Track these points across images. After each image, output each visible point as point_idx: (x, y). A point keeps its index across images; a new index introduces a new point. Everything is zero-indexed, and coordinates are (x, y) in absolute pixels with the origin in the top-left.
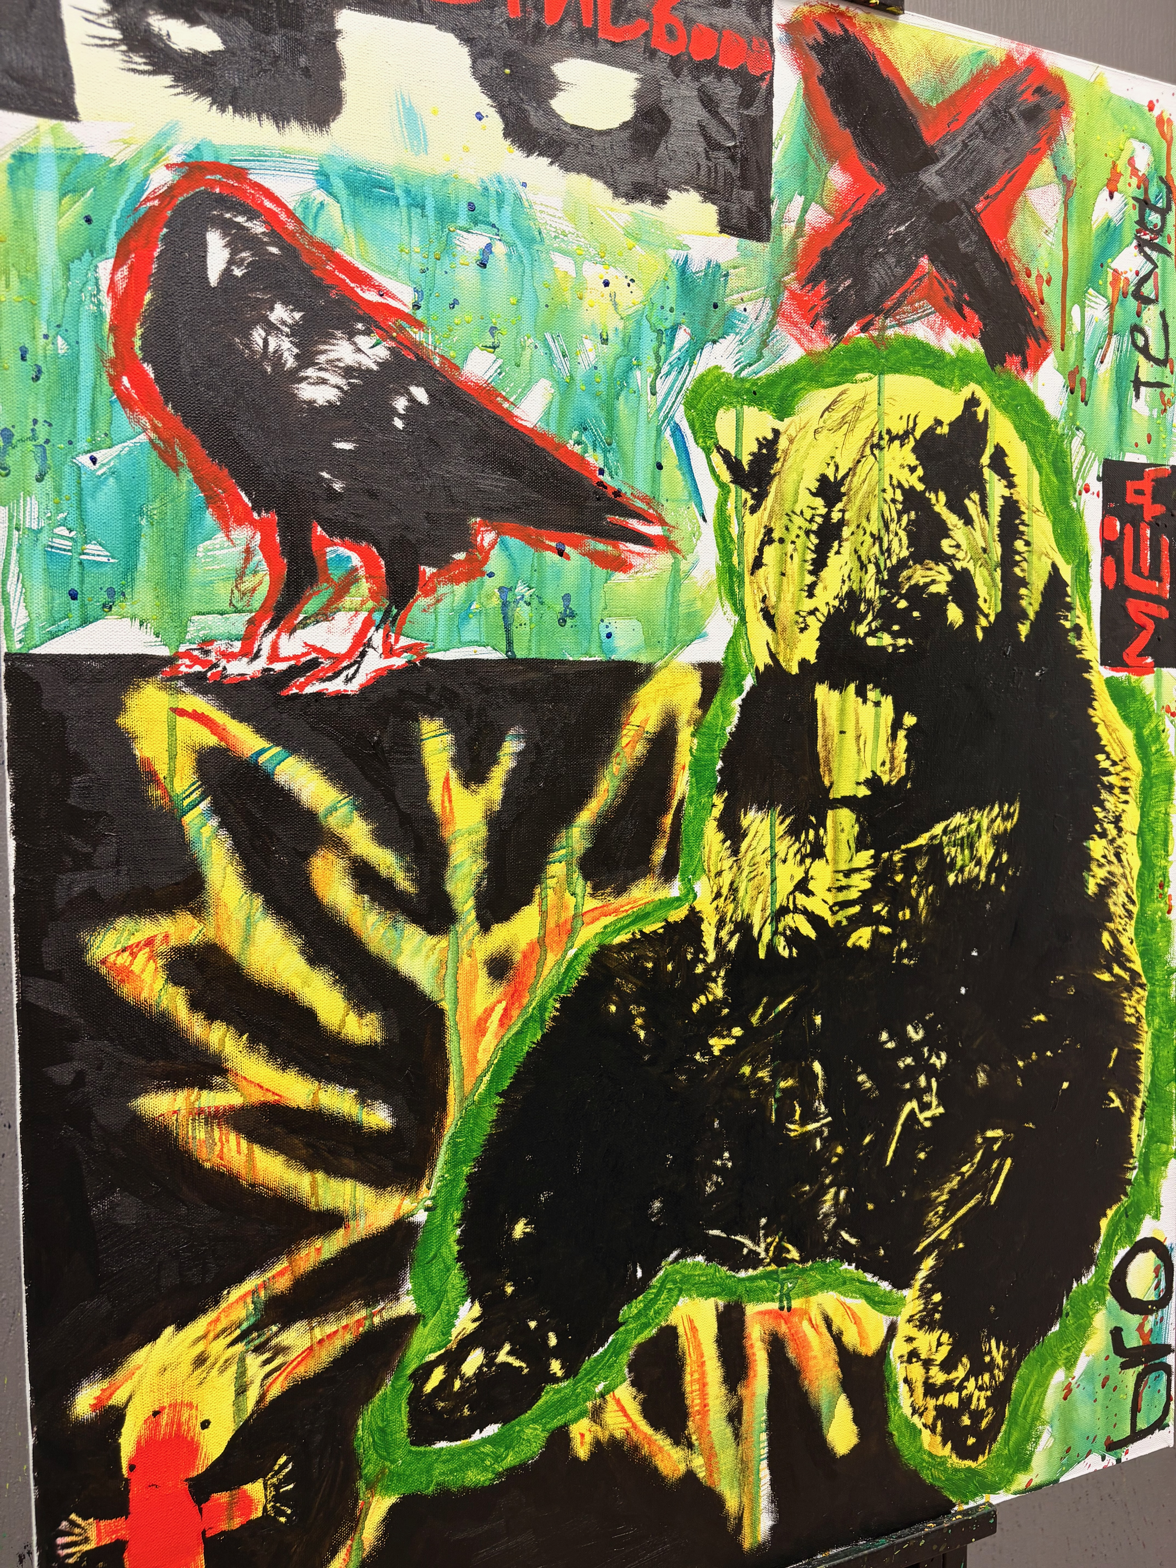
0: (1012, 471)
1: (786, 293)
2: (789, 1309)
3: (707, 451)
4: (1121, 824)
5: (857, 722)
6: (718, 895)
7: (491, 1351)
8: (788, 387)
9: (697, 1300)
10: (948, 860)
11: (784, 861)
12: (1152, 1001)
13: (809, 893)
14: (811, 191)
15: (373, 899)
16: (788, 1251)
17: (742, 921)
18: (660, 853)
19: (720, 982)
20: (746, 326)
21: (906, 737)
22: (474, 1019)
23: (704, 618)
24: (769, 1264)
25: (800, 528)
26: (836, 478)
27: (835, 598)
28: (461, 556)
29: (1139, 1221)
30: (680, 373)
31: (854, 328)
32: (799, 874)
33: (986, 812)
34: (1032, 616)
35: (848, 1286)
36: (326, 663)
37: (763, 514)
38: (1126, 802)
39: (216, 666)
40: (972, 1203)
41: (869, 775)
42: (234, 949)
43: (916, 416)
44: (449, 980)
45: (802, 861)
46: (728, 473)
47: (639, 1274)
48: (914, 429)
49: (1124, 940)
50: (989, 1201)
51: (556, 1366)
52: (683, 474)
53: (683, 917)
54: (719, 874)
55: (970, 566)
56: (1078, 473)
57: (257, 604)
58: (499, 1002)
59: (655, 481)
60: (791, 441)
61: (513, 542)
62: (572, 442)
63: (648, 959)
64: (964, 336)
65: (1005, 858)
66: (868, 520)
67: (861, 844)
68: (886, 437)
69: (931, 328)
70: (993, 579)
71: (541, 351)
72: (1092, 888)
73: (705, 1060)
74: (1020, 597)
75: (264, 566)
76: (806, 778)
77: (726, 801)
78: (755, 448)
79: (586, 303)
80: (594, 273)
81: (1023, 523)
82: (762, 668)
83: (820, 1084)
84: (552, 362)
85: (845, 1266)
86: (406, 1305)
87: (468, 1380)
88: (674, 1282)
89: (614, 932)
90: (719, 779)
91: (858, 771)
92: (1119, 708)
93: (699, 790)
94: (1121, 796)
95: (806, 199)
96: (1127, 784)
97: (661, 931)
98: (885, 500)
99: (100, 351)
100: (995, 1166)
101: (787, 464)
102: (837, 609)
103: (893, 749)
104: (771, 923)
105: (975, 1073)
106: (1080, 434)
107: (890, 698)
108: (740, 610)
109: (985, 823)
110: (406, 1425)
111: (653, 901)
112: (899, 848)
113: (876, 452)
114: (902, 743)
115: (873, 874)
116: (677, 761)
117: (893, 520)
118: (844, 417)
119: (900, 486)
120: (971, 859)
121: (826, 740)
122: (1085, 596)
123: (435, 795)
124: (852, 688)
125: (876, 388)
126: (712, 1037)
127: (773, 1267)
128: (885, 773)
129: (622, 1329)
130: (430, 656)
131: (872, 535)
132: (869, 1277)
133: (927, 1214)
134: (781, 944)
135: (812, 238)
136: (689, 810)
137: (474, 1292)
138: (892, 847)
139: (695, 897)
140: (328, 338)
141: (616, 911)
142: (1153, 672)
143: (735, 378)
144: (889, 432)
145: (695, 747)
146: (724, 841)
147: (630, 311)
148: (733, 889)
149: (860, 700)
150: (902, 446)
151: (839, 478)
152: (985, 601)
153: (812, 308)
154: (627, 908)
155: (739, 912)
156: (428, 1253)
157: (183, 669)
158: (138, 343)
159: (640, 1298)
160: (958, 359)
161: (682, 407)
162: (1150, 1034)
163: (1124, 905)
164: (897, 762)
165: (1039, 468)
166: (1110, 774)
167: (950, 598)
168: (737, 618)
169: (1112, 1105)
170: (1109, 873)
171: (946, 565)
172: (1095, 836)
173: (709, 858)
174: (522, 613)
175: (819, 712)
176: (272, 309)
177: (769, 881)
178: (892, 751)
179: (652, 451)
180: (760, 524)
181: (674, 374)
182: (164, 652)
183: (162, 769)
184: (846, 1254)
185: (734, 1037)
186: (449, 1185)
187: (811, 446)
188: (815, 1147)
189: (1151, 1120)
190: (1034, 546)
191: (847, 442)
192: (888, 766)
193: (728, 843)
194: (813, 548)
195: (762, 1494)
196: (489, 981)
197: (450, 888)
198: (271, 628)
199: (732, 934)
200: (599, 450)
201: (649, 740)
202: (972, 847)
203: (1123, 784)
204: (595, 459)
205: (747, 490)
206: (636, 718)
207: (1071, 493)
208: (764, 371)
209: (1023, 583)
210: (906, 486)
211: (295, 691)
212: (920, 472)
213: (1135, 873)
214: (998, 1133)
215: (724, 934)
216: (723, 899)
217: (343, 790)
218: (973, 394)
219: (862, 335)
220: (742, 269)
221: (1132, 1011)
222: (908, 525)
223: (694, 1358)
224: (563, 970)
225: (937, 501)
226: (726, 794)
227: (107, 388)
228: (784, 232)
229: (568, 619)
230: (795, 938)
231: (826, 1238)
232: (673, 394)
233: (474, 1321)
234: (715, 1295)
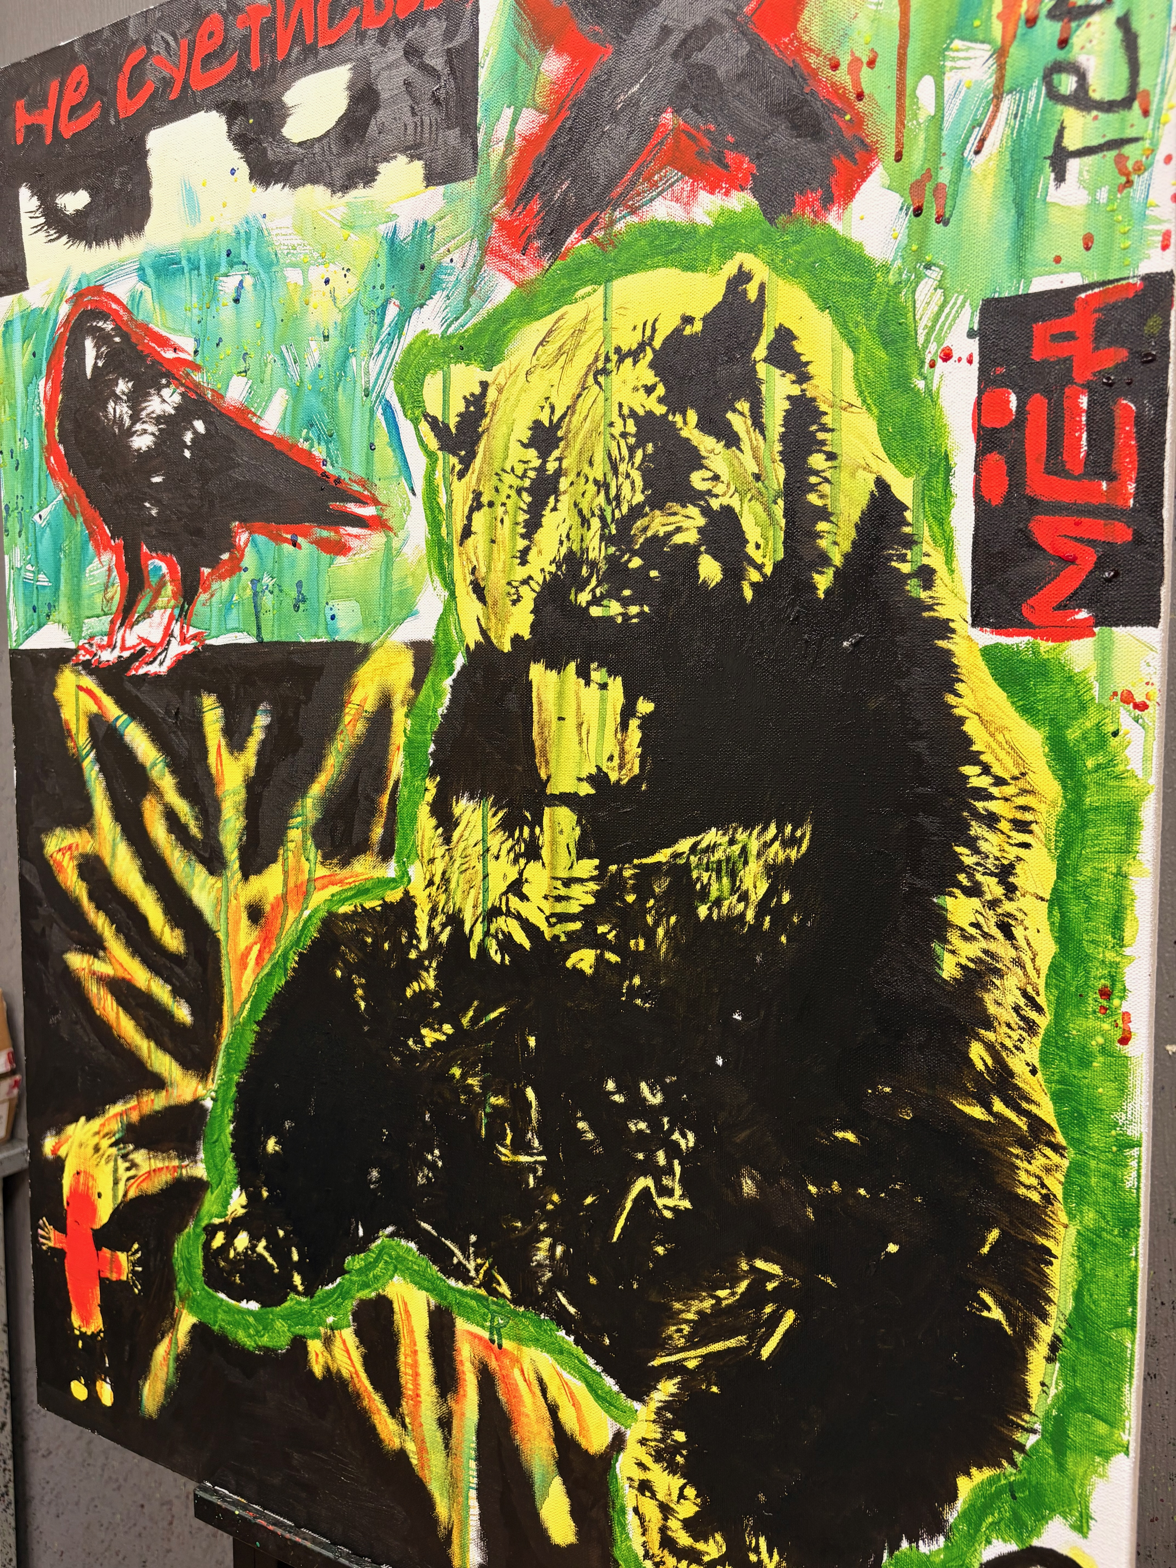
0: (804, 359)
1: (495, 225)
2: (500, 1346)
3: (415, 422)
4: (1012, 879)
5: (579, 708)
6: (431, 883)
7: (254, 1239)
8: (496, 331)
9: (411, 1286)
10: (698, 886)
11: (497, 858)
12: (1081, 1180)
13: (523, 898)
14: (521, 97)
15: (177, 839)
16: (499, 1284)
17: (453, 914)
18: (378, 832)
19: (432, 973)
20: (453, 278)
21: (640, 727)
22: (239, 953)
23: (415, 595)
24: (479, 1287)
25: (511, 487)
26: (551, 421)
27: (551, 563)
28: (225, 556)
29: (1042, 1519)
30: (389, 349)
31: (574, 235)
32: (513, 875)
33: (755, 832)
34: (837, 559)
35: (564, 1358)
36: (149, 650)
37: (471, 478)
38: (1026, 846)
39: (95, 655)
40: (732, 1343)
41: (594, 771)
42: (107, 861)
43: (656, 320)
44: (223, 916)
45: (516, 861)
46: (435, 440)
47: (361, 1233)
48: (652, 338)
49: (1017, 1064)
50: (758, 1353)
51: (297, 1279)
52: (394, 450)
53: (398, 899)
54: (432, 861)
55: (735, 503)
56: (928, 335)
57: (114, 609)
58: (256, 943)
59: (369, 462)
60: (500, 391)
61: (260, 539)
62: (301, 440)
63: (368, 934)
64: (727, 194)
65: (786, 898)
66: (591, 464)
67: (583, 852)
68: (614, 358)
69: (677, 201)
70: (770, 515)
71: (279, 363)
72: (949, 969)
73: (418, 1048)
74: (818, 535)
75: (118, 580)
76: (520, 769)
77: (439, 786)
78: (461, 408)
79: (311, 308)
80: (316, 275)
81: (824, 429)
82: (472, 646)
83: (534, 1114)
84: (287, 371)
85: (562, 1333)
86: (200, 1171)
87: (238, 1254)
88: (390, 1257)
89: (340, 901)
90: (432, 762)
91: (580, 765)
92: (1011, 695)
93: (413, 772)
94: (1014, 834)
95: (515, 109)
96: (1028, 817)
97: (379, 909)
98: (612, 436)
99: (41, 442)
100: (768, 1309)
101: (496, 418)
102: (554, 575)
103: (624, 741)
104: (482, 922)
105: (739, 1176)
106: (935, 274)
107: (619, 680)
108: (449, 584)
109: (754, 846)
110: (202, 1267)
111: (372, 878)
112: (631, 862)
113: (601, 379)
114: (635, 735)
115: (597, 888)
116: (392, 741)
117: (622, 459)
118: (561, 348)
119: (633, 414)
120: (733, 891)
121: (542, 727)
122: (941, 521)
123: (212, 759)
124: (572, 667)
125: (602, 301)
126: (425, 1027)
127: (482, 1292)
128: (613, 769)
129: (347, 1276)
130: (208, 642)
131: (596, 482)
132: (591, 1362)
133: (668, 1325)
134: (493, 946)
135: (522, 151)
136: (404, 792)
137: (244, 1182)
138: (624, 859)
139: (409, 881)
140: (146, 396)
141: (341, 882)
142: (1094, 634)
143: (442, 337)
144: (618, 350)
145: (409, 728)
146: (436, 828)
147: (347, 301)
148: (446, 879)
149: (582, 682)
150: (635, 363)
151: (555, 421)
152: (758, 546)
153: (524, 231)
154: (350, 880)
155: (451, 904)
156: (213, 1135)
157: (81, 658)
158: (57, 431)
159: (362, 1255)
160: (717, 227)
161: (392, 382)
162: (1073, 1231)
163: (1017, 1009)
164: (628, 757)
165: (853, 344)
166: (991, 797)
167: (703, 549)
168: (447, 594)
169: (985, 1314)
170: (986, 952)
171: (695, 505)
172: (957, 891)
173: (422, 843)
174: (268, 601)
175: (534, 695)
176: (117, 385)
177: (480, 877)
178: (622, 743)
179: (366, 433)
180: (468, 489)
181: (385, 350)
182: (72, 646)
183: (73, 727)
184: (562, 1319)
185: (445, 1034)
186: (225, 1085)
187: (523, 390)
188: (528, 1184)
189: (1070, 1370)
190: (843, 459)
191: (564, 377)
192: (616, 761)
193: (440, 830)
194: (525, 507)
195: (471, 1523)
196: (248, 923)
197: (222, 838)
198: (122, 625)
199: (444, 926)
200: (323, 443)
201: (368, 719)
202: (733, 875)
203: (1019, 815)
204: (319, 452)
205: (455, 454)
206: (357, 697)
207: (915, 368)
208: (471, 321)
209: (824, 514)
210: (641, 412)
211: (133, 672)
212: (661, 390)
213: (1044, 962)
214: (774, 1269)
215: (436, 924)
216: (435, 887)
217: (159, 750)
218: (741, 267)
219: (584, 242)
220: (448, 218)
221: (1034, 1182)
222: (643, 461)
223: (408, 1341)
224: (300, 927)
225: (685, 423)
226: (438, 779)
227: (45, 467)
228: (492, 157)
229: (301, 605)
230: (507, 943)
231: (540, 1290)
232: (384, 371)
233: (243, 1207)
234: (427, 1290)
